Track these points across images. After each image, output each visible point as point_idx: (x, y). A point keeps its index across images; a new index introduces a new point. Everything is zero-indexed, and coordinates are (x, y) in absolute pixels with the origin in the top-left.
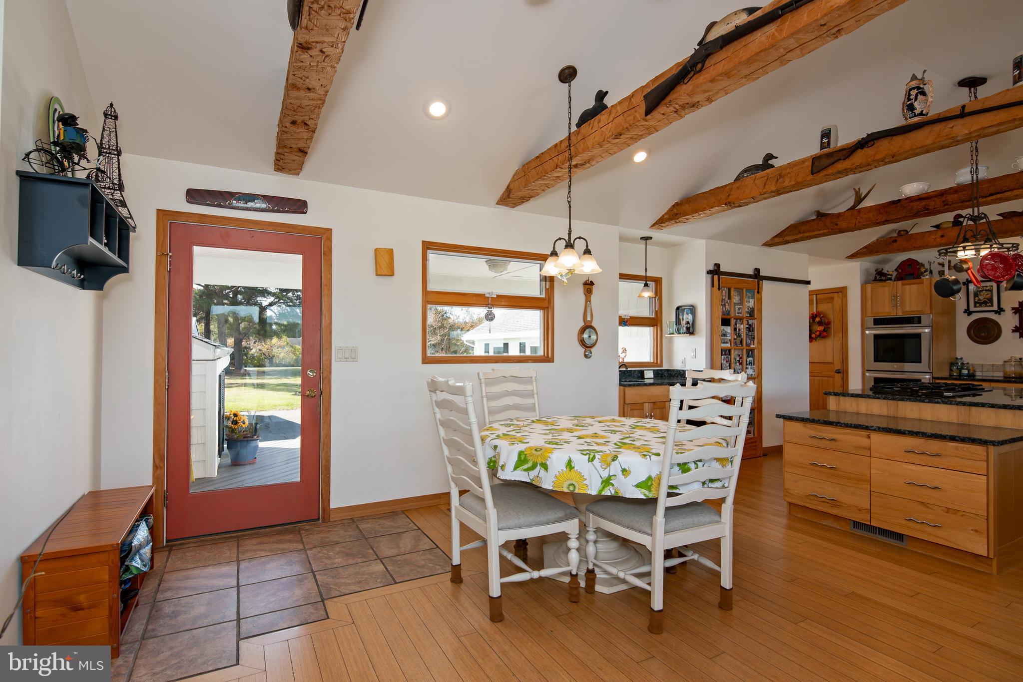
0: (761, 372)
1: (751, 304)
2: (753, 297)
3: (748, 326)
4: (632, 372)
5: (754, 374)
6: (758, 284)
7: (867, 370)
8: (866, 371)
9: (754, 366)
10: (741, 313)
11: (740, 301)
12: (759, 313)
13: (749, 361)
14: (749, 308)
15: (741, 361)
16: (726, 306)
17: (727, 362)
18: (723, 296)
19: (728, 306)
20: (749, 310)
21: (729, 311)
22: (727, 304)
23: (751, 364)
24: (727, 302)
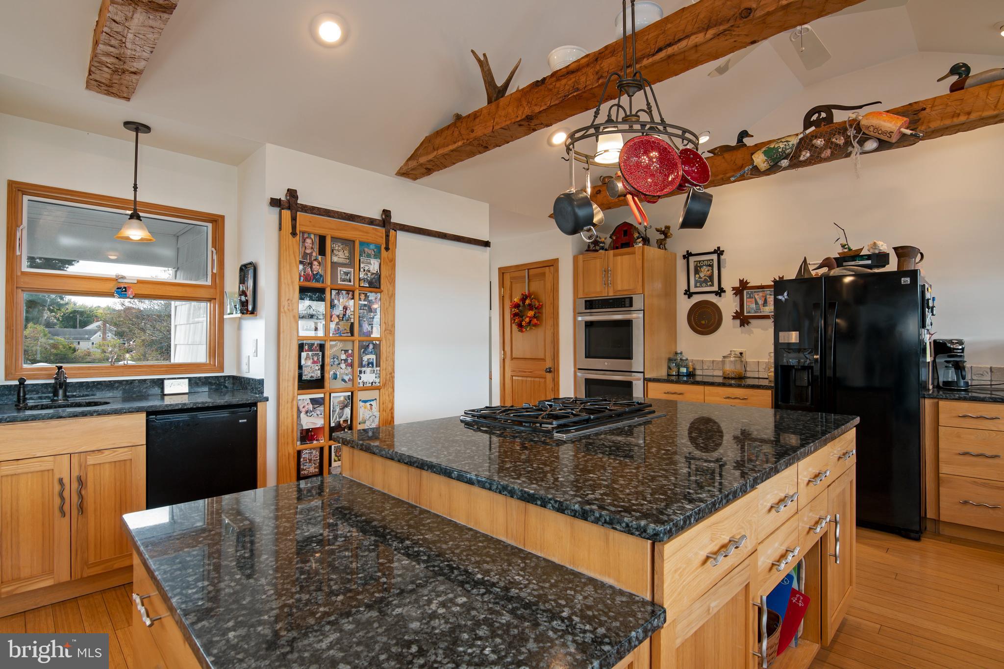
0: (393, 377)
1: (374, 266)
2: (377, 255)
3: (366, 303)
5: (377, 380)
6: (388, 236)
9: (378, 369)
10: (350, 281)
11: (348, 261)
12: (388, 283)
13: (368, 359)
14: (369, 274)
15: (349, 361)
16: (314, 267)
17: (314, 362)
18: (305, 247)
19: (318, 267)
20: (369, 276)
21: (321, 276)
22: (315, 263)
23: (373, 365)
24: (316, 259)
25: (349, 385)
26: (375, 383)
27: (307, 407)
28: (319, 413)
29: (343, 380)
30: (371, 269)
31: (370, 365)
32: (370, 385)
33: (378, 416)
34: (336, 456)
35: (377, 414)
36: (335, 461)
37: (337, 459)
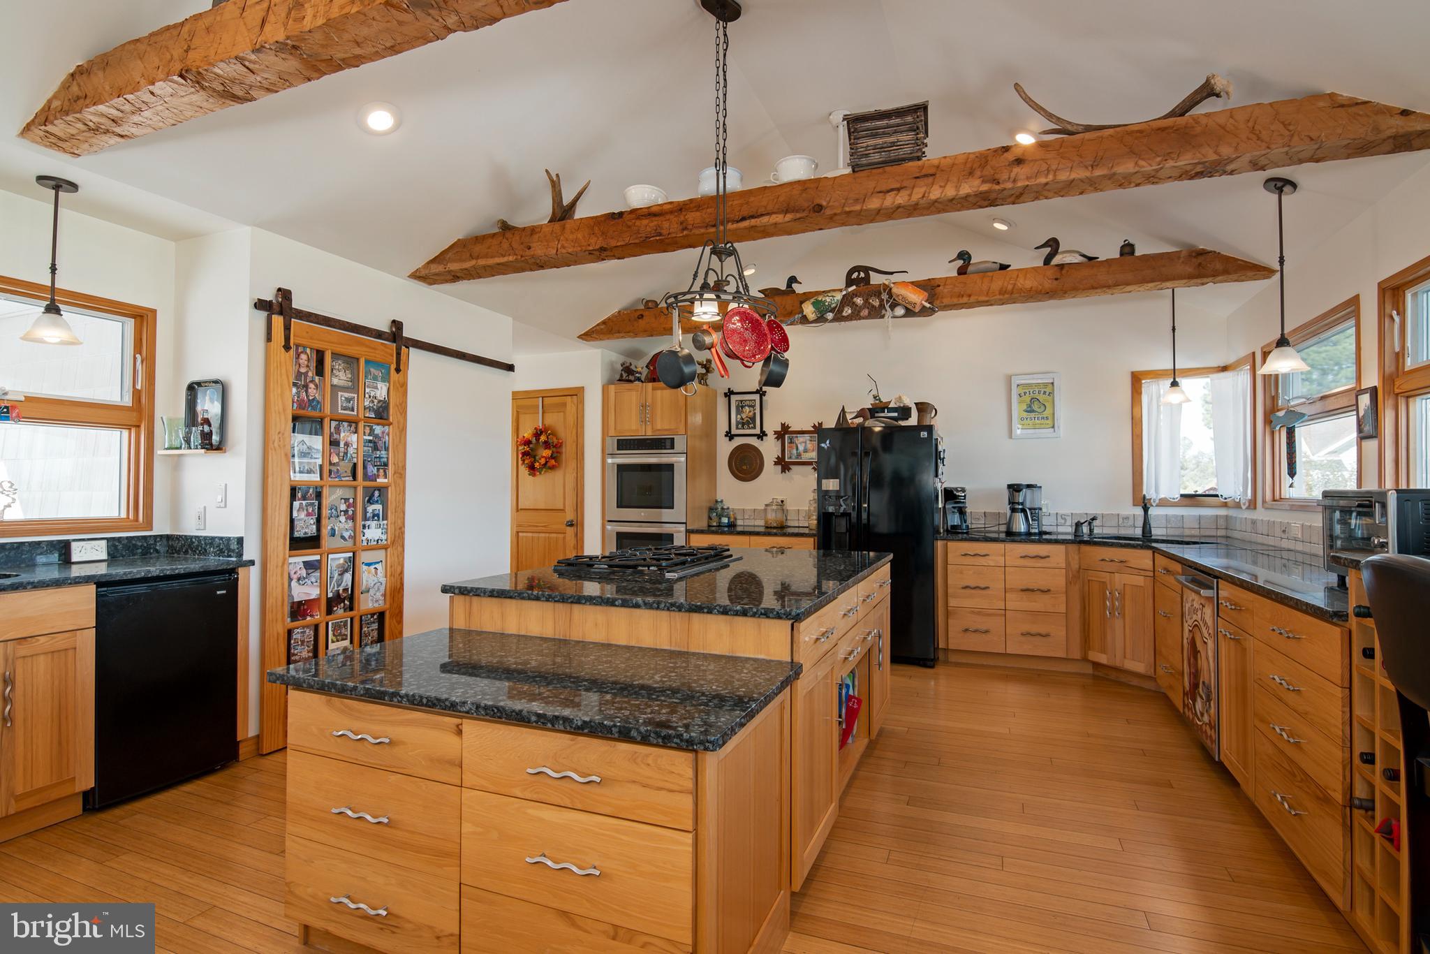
0: (403, 533)
1: (381, 391)
2: (386, 379)
3: (371, 438)
5: (384, 537)
6: (399, 354)
7: (609, 521)
8: (607, 523)
9: (385, 522)
10: (353, 410)
11: (350, 384)
12: (398, 413)
13: (373, 510)
14: (376, 401)
15: (350, 513)
16: (310, 390)
17: (308, 514)
18: (300, 365)
19: (315, 391)
20: (375, 403)
21: (318, 402)
22: (312, 386)
23: (379, 517)
24: (312, 381)
25: (349, 543)
26: (382, 540)
27: (299, 572)
28: (313, 580)
29: (343, 537)
30: (378, 395)
31: (376, 518)
32: (375, 543)
33: (384, 583)
34: (334, 635)
35: (383, 580)
36: (333, 642)
37: (335, 640)
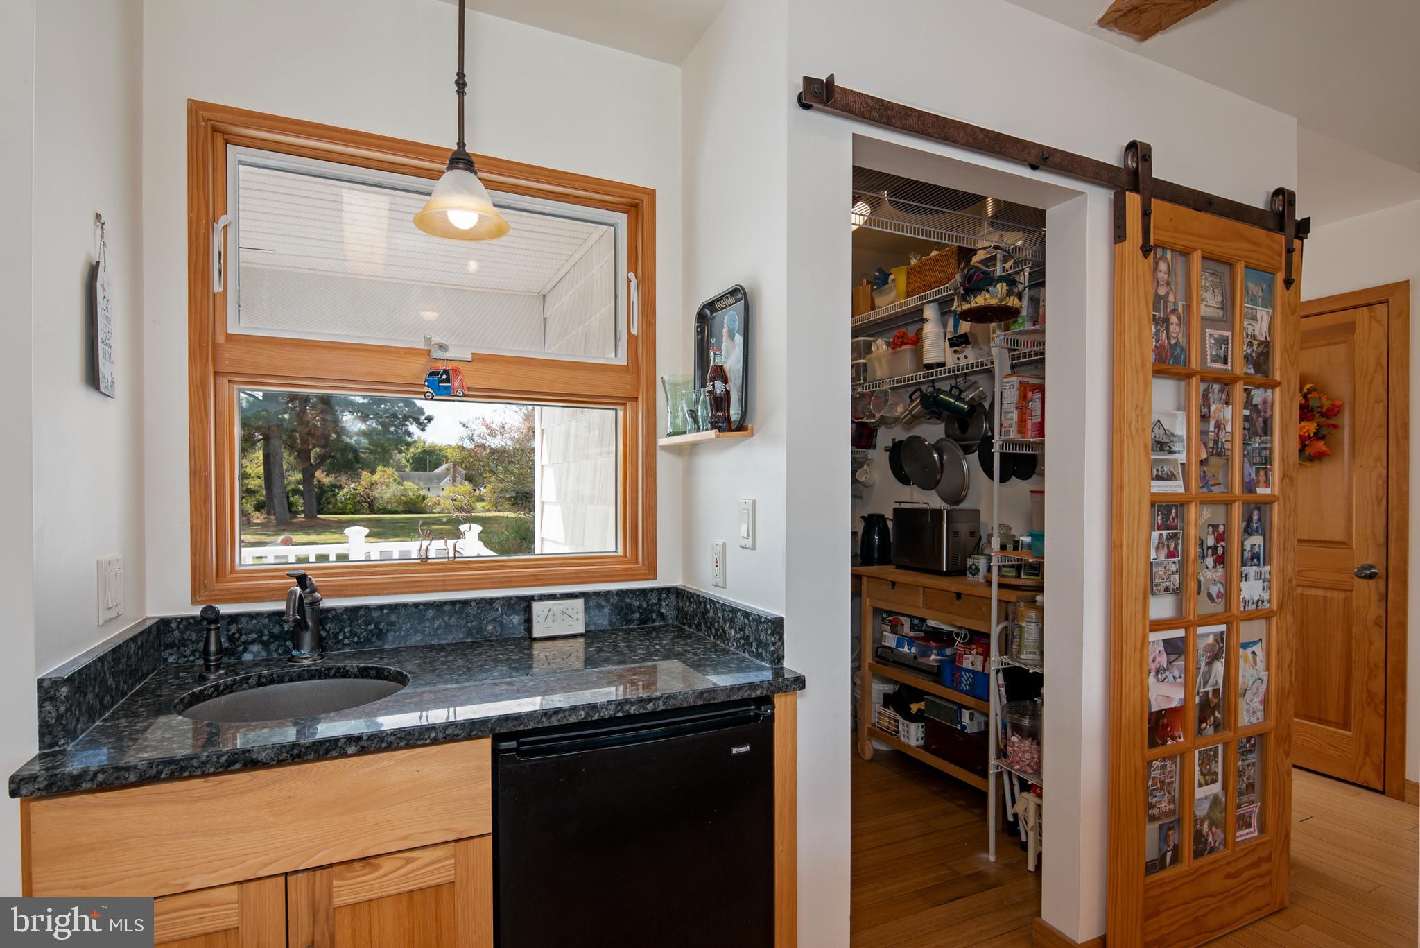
2: (1269, 301)
4: (472, 610)
5: (1266, 596)
6: (1290, 251)
9: (1267, 568)
10: (1225, 362)
11: (1221, 313)
12: (1288, 363)
13: (1253, 546)
14: (1255, 343)
15: (1220, 551)
16: (1172, 328)
17: (1170, 554)
18: (1158, 281)
19: (1178, 328)
20: (1255, 347)
21: (1182, 349)
22: (1174, 319)
23: (1259, 559)
24: (1174, 311)
25: (1219, 607)
26: (1263, 602)
27: (1158, 659)
28: (1176, 673)
29: (1210, 596)
30: (1257, 333)
31: (1255, 560)
32: (1254, 606)
33: (1265, 679)
34: (1202, 773)
35: (1264, 675)
36: (1200, 785)
37: (1203, 782)
